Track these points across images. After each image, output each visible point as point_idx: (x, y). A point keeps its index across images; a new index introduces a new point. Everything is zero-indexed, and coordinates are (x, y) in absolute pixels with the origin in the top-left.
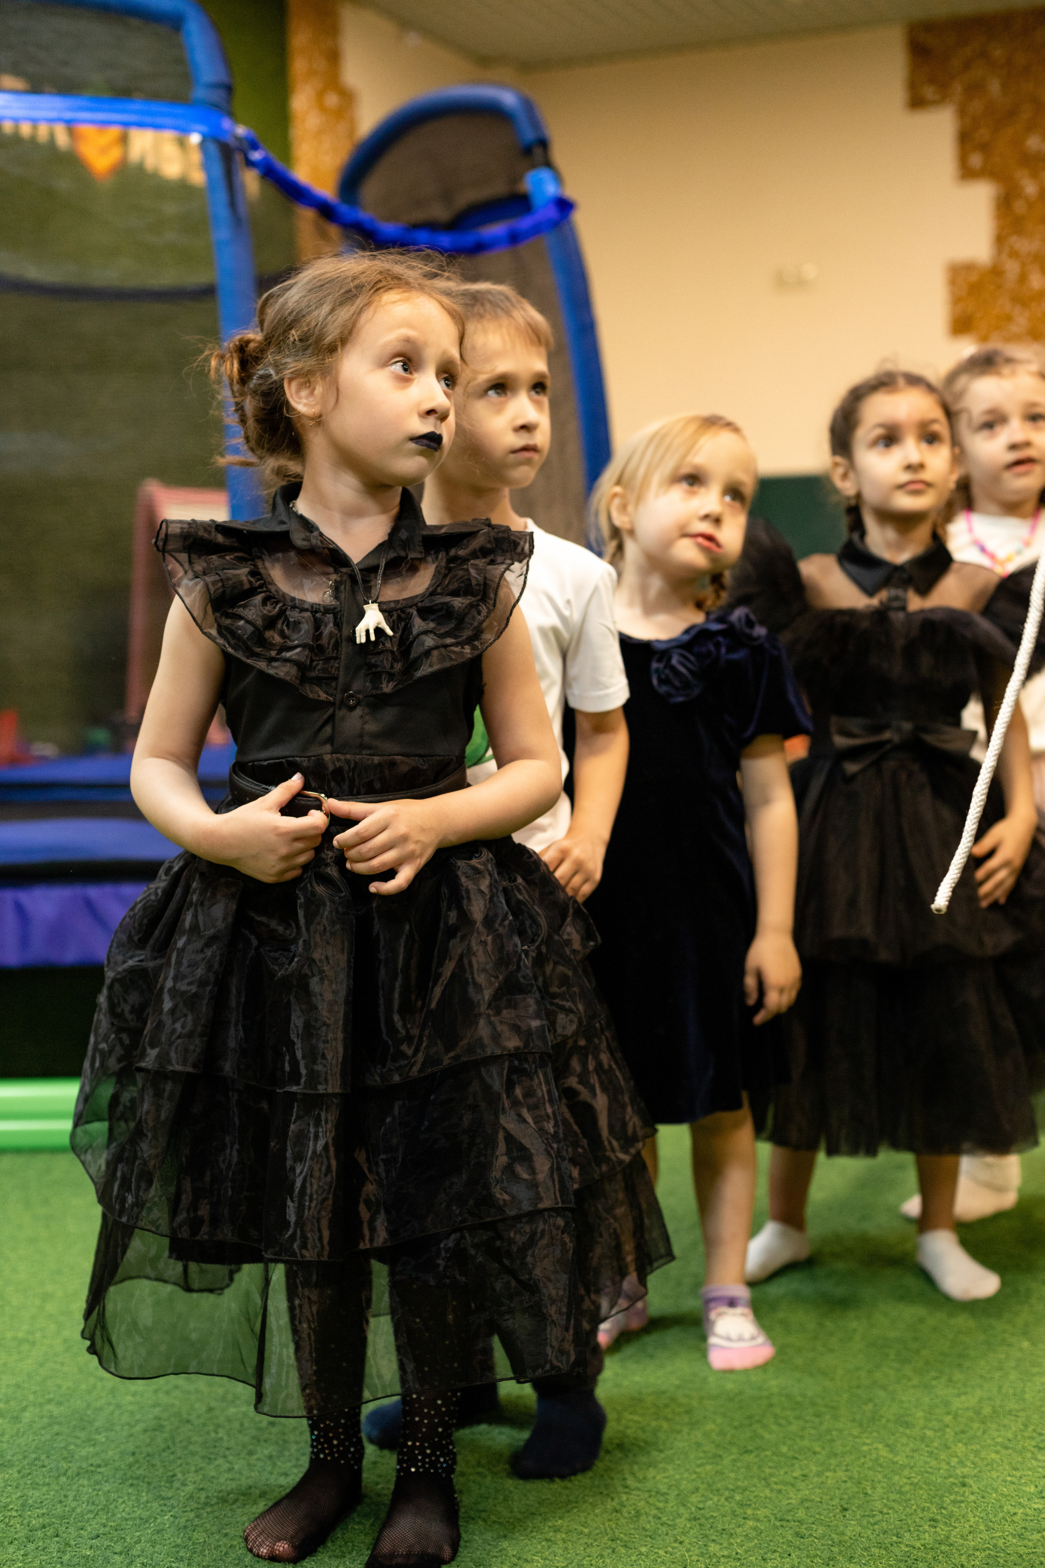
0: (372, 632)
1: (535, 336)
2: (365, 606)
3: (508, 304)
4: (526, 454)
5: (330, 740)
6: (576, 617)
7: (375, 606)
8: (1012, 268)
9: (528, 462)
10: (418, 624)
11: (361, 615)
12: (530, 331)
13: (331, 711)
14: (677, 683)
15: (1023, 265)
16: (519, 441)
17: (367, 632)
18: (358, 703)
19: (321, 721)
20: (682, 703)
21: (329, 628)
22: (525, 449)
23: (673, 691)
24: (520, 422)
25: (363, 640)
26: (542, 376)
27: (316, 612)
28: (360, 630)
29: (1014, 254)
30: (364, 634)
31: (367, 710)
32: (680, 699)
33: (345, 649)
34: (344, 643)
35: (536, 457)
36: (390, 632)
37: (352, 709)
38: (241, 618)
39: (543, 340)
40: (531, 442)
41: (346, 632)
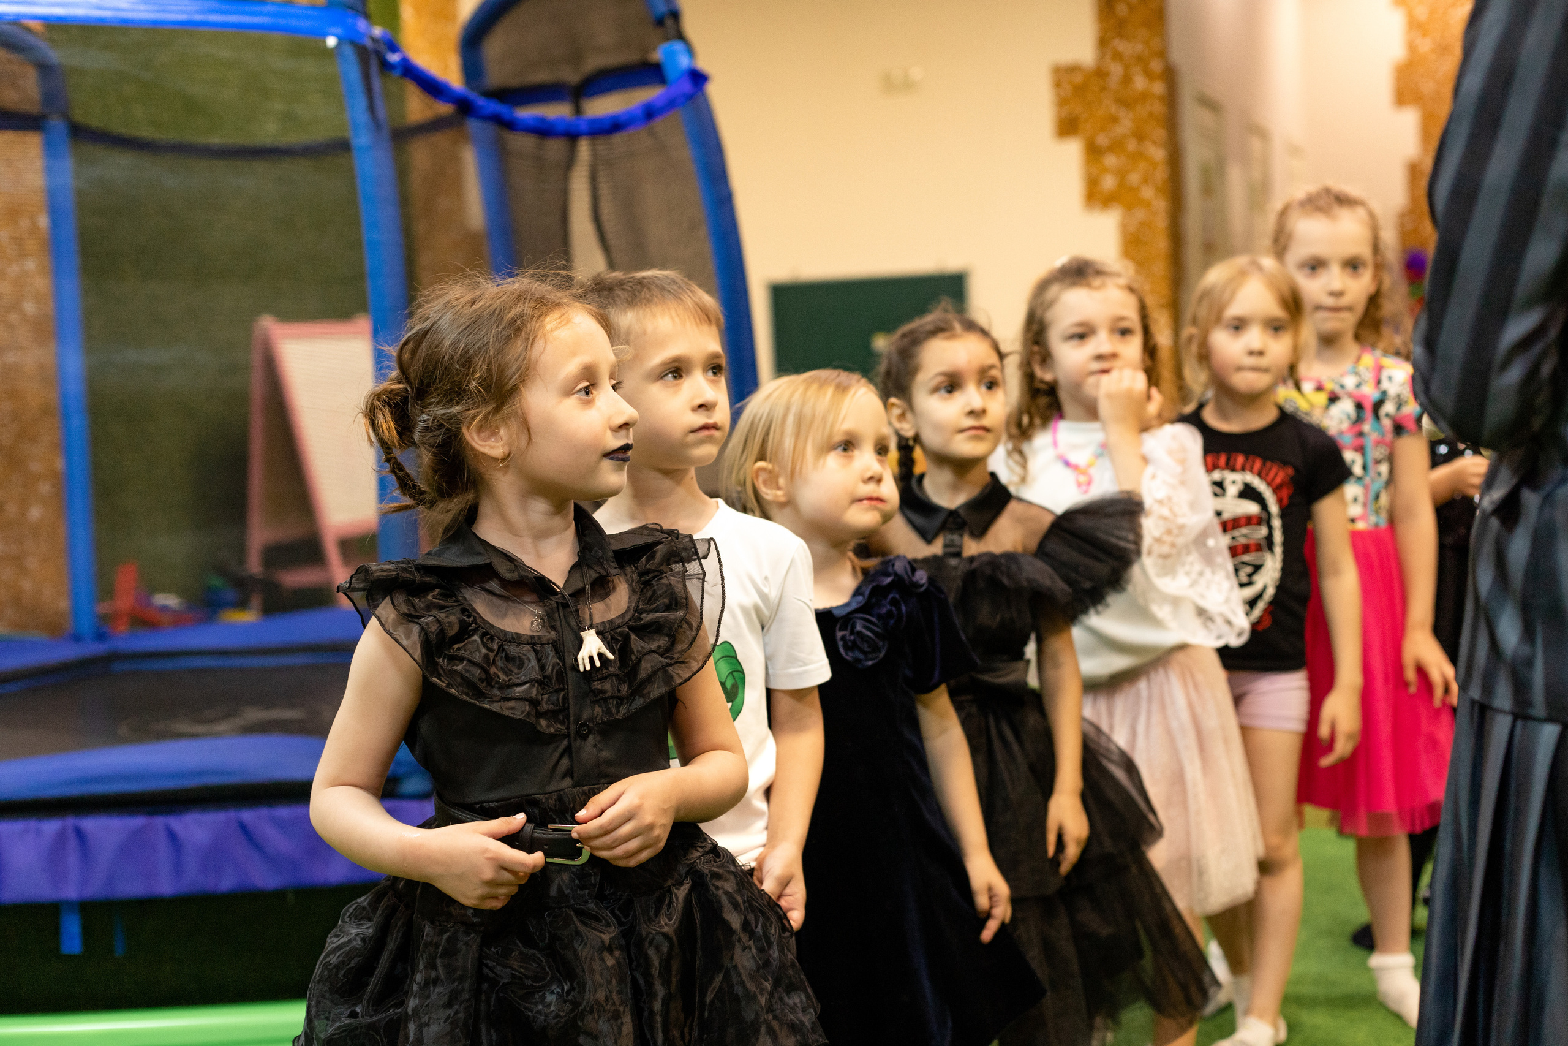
0: (596, 658)
1: (705, 315)
2: (582, 633)
3: (675, 287)
4: (706, 433)
5: (569, 773)
6: (773, 593)
7: (593, 632)
8: (1116, 70)
9: (710, 440)
10: (637, 643)
11: (580, 643)
12: (699, 311)
13: (565, 742)
14: (865, 647)
15: (1127, 68)
16: (700, 419)
17: (591, 658)
18: (590, 733)
19: (557, 754)
20: (873, 665)
21: (551, 659)
22: (705, 427)
23: (861, 656)
24: (699, 402)
25: (588, 668)
26: (716, 356)
27: (534, 644)
28: (583, 656)
29: (1117, 56)
30: (587, 661)
31: (599, 738)
32: (870, 663)
33: (571, 676)
34: (570, 674)
35: (717, 434)
36: (611, 656)
37: (584, 738)
38: (461, 659)
39: (712, 319)
40: (711, 421)
41: (569, 661)
